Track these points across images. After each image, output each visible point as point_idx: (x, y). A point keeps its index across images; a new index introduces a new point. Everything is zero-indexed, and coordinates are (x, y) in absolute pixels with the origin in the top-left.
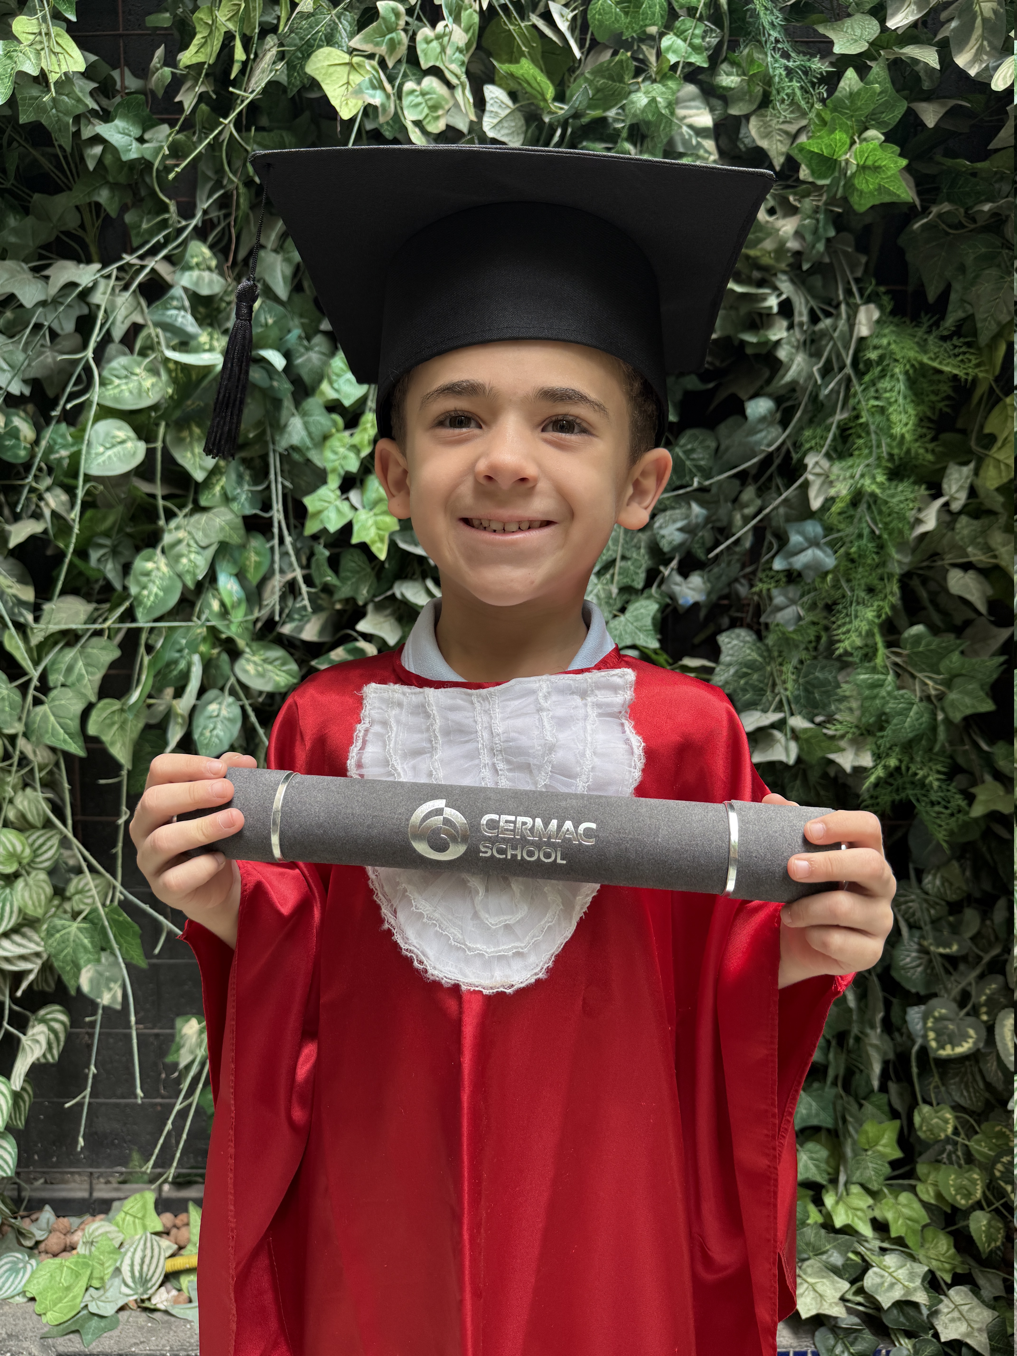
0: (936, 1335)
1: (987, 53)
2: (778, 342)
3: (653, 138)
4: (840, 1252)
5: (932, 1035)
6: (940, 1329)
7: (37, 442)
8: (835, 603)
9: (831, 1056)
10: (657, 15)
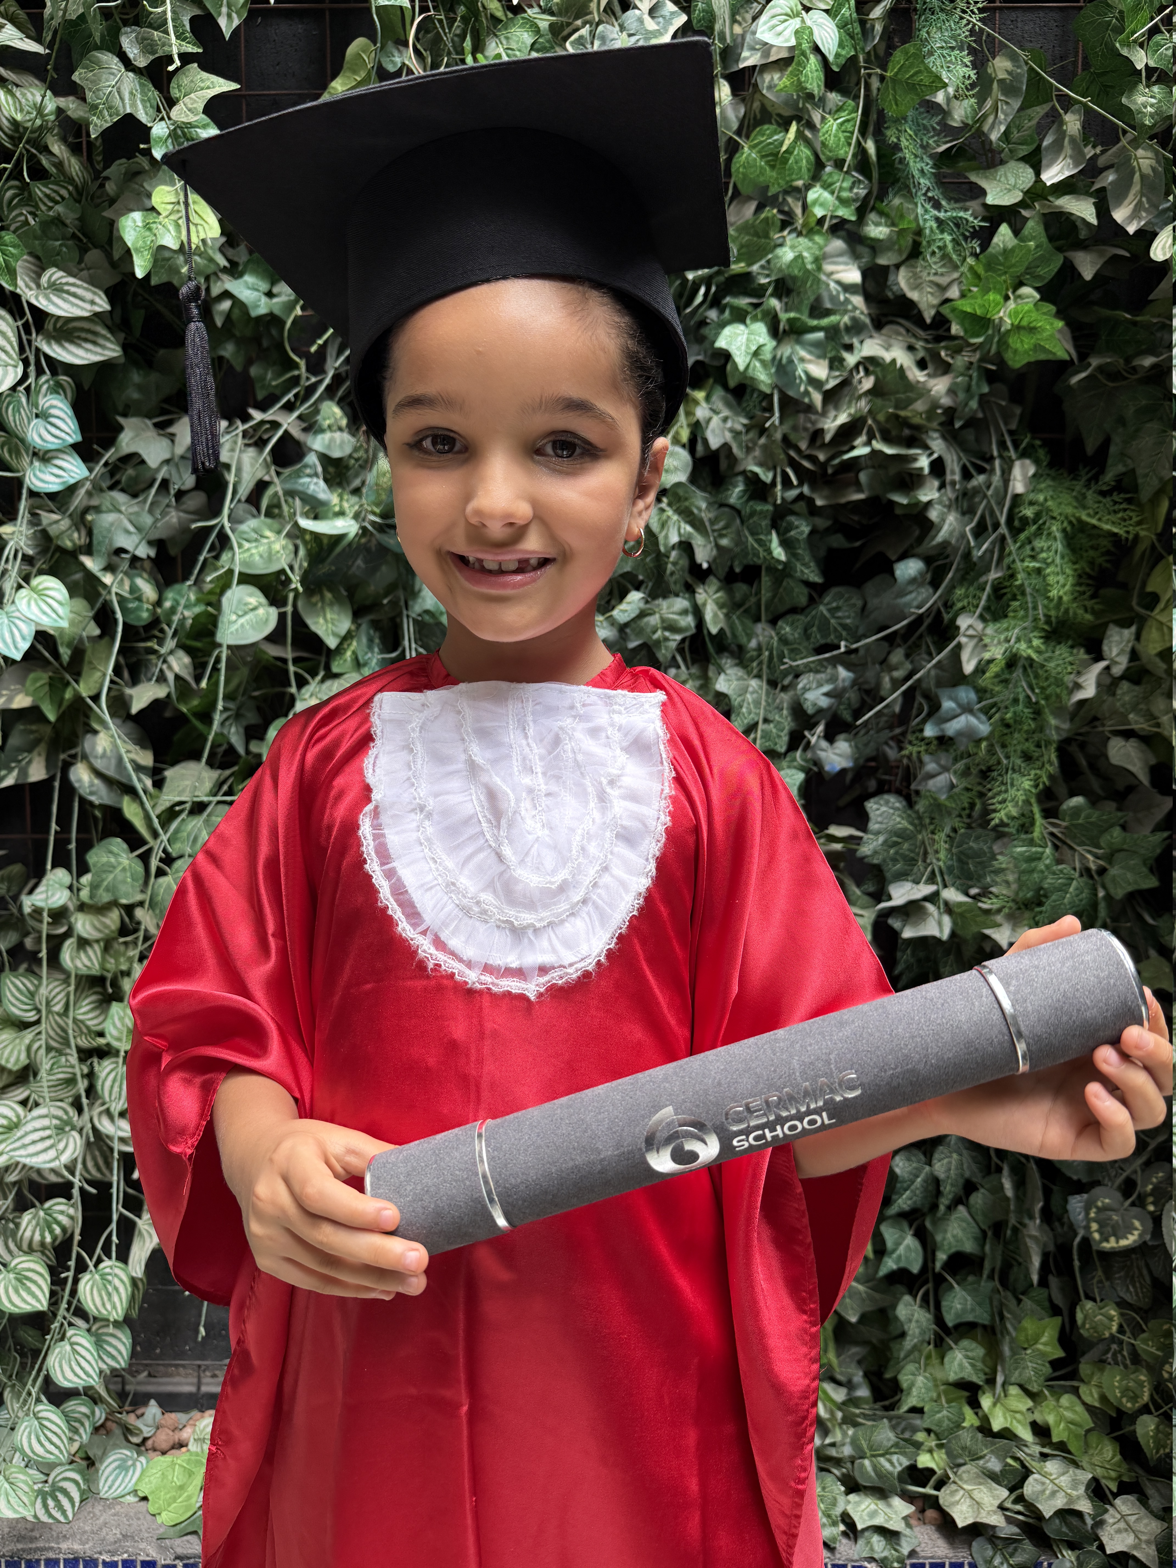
0: (1101, 1547)
1: (1146, 210)
2: (929, 503)
3: (799, 293)
4: (998, 1457)
5: (1094, 1226)
6: (1105, 1539)
7: (159, 603)
8: (990, 769)
9: (987, 1248)
10: (804, 170)
